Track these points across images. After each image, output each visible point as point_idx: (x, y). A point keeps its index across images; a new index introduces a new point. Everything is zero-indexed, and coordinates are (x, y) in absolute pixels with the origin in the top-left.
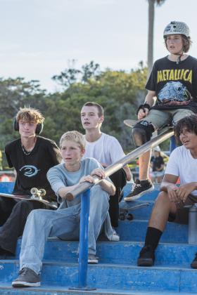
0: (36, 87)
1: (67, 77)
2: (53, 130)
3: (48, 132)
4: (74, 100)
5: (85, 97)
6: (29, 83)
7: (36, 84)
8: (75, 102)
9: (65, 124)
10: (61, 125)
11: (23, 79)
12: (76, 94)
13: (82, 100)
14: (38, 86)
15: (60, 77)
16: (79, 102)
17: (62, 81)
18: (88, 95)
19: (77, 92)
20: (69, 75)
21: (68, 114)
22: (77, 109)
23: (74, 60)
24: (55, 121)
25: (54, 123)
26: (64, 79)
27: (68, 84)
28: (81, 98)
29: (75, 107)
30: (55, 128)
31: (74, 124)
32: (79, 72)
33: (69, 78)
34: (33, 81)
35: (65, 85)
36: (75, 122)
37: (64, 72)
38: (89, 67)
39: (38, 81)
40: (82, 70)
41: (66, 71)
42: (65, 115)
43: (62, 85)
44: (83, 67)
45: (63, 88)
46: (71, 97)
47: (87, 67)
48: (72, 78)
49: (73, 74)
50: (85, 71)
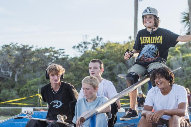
0: (62, 53)
1: (82, 47)
2: (73, 81)
6: (58, 51)
7: (62, 51)
10: (79, 78)
11: (54, 48)
12: (88, 58)
14: (64, 52)
15: (78, 47)
17: (79, 50)
19: (89, 57)
20: (83, 45)
21: (83, 70)
23: (86, 36)
24: (75, 75)
25: (74, 77)
26: (80, 48)
27: (83, 51)
30: (75, 80)
32: (90, 43)
33: (84, 48)
34: (61, 50)
35: (81, 51)
37: (80, 44)
38: (96, 40)
39: (64, 50)
40: (91, 42)
41: (81, 43)
42: (80, 71)
43: (79, 52)
44: (92, 40)
45: (80, 54)
46: (85, 60)
47: (94, 40)
48: (86, 47)
49: (86, 45)
50: (94, 42)
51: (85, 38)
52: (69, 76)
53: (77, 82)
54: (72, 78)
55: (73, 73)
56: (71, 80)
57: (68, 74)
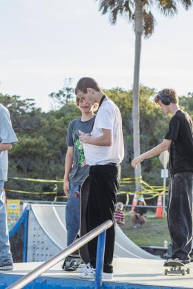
0: (31, 105)
2: (45, 149)
3: (40, 151)
4: (68, 119)
6: (24, 101)
7: (31, 102)
9: (58, 143)
10: (54, 145)
11: (19, 97)
12: (70, 113)
14: (33, 104)
15: (58, 95)
19: (72, 111)
20: (66, 93)
21: (60, 133)
24: (48, 140)
25: (46, 142)
26: (61, 96)
27: (65, 102)
30: (47, 147)
33: (66, 96)
34: (29, 100)
35: (62, 102)
37: (61, 90)
39: (33, 100)
41: (63, 89)
42: (58, 134)
43: (59, 103)
46: (65, 116)
48: (69, 96)
49: (70, 93)
51: (68, 81)
52: (38, 142)
53: (51, 150)
54: (42, 144)
55: (44, 137)
56: (42, 147)
57: (38, 138)
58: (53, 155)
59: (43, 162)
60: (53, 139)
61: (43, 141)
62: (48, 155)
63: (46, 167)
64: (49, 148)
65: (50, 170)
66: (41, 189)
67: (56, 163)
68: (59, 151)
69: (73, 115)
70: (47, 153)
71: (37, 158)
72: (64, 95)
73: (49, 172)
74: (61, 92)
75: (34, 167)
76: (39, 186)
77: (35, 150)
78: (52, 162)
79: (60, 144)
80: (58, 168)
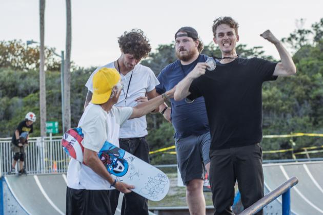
0: (260, 53)
2: (280, 101)
3: (275, 104)
4: (303, 66)
5: (315, 62)
6: (251, 50)
7: (259, 50)
8: (304, 68)
9: (293, 93)
10: (289, 96)
11: (245, 46)
12: (305, 58)
13: (312, 65)
14: (262, 52)
15: (289, 39)
16: (308, 67)
17: (292, 44)
18: (319, 59)
19: (307, 56)
20: (298, 36)
21: (296, 82)
22: (306, 76)
23: (302, 19)
24: (283, 91)
25: (281, 94)
26: (294, 41)
27: (299, 46)
28: (310, 63)
29: (304, 74)
30: (282, 99)
31: (304, 93)
32: (309, 31)
33: (299, 40)
34: (256, 48)
35: (296, 47)
36: (304, 90)
37: (293, 33)
38: (319, 26)
39: (261, 47)
40: (312, 29)
41: (295, 32)
42: (293, 83)
43: (292, 48)
44: (313, 26)
45: (292, 52)
46: (300, 62)
47: (317, 26)
48: (302, 39)
49: (303, 35)
50: (316, 30)
51: (299, 23)
52: (270, 94)
53: (287, 102)
54: (276, 96)
55: (277, 88)
56: (276, 100)
57: (270, 90)
58: (289, 108)
59: (279, 116)
60: (288, 89)
61: (276, 93)
62: (284, 108)
63: (282, 122)
64: (284, 100)
65: (287, 124)
66: (279, 146)
67: (293, 115)
68: (296, 102)
69: (308, 61)
70: (282, 106)
71: (271, 112)
72: (296, 39)
73: (286, 127)
74: (293, 36)
75: (269, 123)
76: (276, 143)
77: (268, 103)
78: (289, 115)
79: (296, 94)
80: (296, 121)
